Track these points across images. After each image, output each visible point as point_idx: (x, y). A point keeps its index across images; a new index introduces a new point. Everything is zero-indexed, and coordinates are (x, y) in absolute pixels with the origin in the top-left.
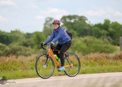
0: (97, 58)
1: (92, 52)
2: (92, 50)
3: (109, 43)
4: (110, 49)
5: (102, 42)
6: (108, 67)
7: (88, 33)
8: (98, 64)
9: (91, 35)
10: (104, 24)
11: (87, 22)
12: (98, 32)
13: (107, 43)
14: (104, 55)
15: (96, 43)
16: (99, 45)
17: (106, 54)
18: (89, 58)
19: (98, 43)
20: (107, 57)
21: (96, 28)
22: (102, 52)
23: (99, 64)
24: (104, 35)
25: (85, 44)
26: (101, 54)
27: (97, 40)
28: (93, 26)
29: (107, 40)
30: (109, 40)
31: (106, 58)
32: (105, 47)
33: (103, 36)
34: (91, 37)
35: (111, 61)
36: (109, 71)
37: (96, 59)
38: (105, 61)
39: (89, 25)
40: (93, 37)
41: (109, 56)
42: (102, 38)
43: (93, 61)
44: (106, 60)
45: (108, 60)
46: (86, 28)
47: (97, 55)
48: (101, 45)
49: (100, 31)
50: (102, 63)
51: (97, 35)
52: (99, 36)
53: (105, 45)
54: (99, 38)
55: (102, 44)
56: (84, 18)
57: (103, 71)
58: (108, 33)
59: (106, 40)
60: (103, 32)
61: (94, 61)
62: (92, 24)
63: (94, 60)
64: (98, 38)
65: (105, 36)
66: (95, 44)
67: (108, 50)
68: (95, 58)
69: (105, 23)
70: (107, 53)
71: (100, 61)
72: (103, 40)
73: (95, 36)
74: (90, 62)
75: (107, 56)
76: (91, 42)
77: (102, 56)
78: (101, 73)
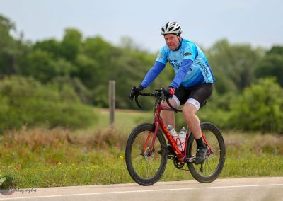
0: (40, 144)
1: (24, 123)
2: (24, 117)
3: (78, 99)
4: (81, 118)
5: (56, 94)
6: (72, 168)
7: (16, 67)
8: (44, 160)
9: (25, 74)
10: (64, 43)
11: (12, 33)
12: (46, 64)
13: (72, 98)
14: (63, 133)
15: (38, 97)
16: (46, 104)
17: (67, 131)
18: (18, 142)
19: (46, 98)
20: (69, 140)
21: (39, 53)
22: (54, 125)
23: (47, 160)
24: (62, 74)
25: (6, 99)
26: (54, 130)
27: (41, 89)
28: (29, 46)
29: (72, 91)
30: (77, 90)
31: (66, 141)
32: (64, 111)
33: (59, 78)
34: (24, 80)
35: (82, 152)
36: (76, 180)
37: (37, 146)
38: (64, 151)
39: (19, 43)
40: (31, 78)
41: (76, 138)
42: (56, 84)
43: (27, 151)
44: (67, 149)
45: (72, 149)
46: (11, 51)
47: (40, 133)
48: (53, 104)
49: (52, 63)
50: (55, 156)
51: (42, 75)
52: (48, 76)
53: (64, 105)
54: (49, 85)
55: (55, 101)
56: (4, 23)
57: (59, 182)
58: (75, 69)
59: (68, 89)
60: (61, 64)
61: (33, 150)
62: (29, 42)
63: (31, 147)
64: (44, 82)
65: (67, 77)
66: (34, 102)
67: (74, 119)
68: (35, 141)
69: (66, 38)
70: (69, 128)
71: (48, 152)
72: (60, 89)
73: (36, 77)
74: (20, 154)
75: (72, 135)
76: (23, 94)
77: (57, 138)
78: (51, 185)
